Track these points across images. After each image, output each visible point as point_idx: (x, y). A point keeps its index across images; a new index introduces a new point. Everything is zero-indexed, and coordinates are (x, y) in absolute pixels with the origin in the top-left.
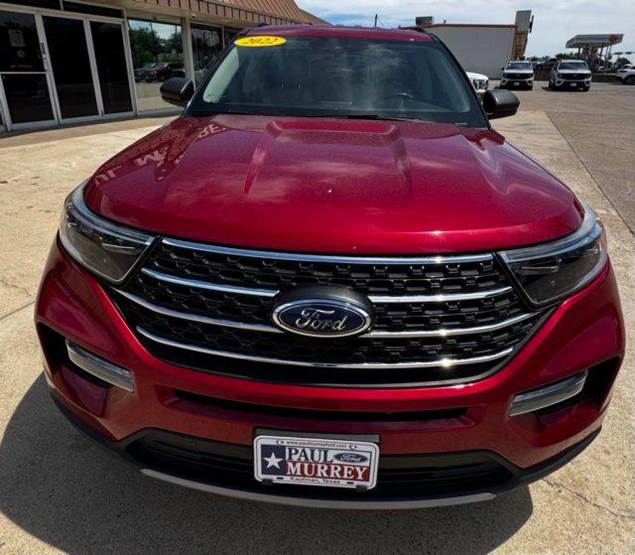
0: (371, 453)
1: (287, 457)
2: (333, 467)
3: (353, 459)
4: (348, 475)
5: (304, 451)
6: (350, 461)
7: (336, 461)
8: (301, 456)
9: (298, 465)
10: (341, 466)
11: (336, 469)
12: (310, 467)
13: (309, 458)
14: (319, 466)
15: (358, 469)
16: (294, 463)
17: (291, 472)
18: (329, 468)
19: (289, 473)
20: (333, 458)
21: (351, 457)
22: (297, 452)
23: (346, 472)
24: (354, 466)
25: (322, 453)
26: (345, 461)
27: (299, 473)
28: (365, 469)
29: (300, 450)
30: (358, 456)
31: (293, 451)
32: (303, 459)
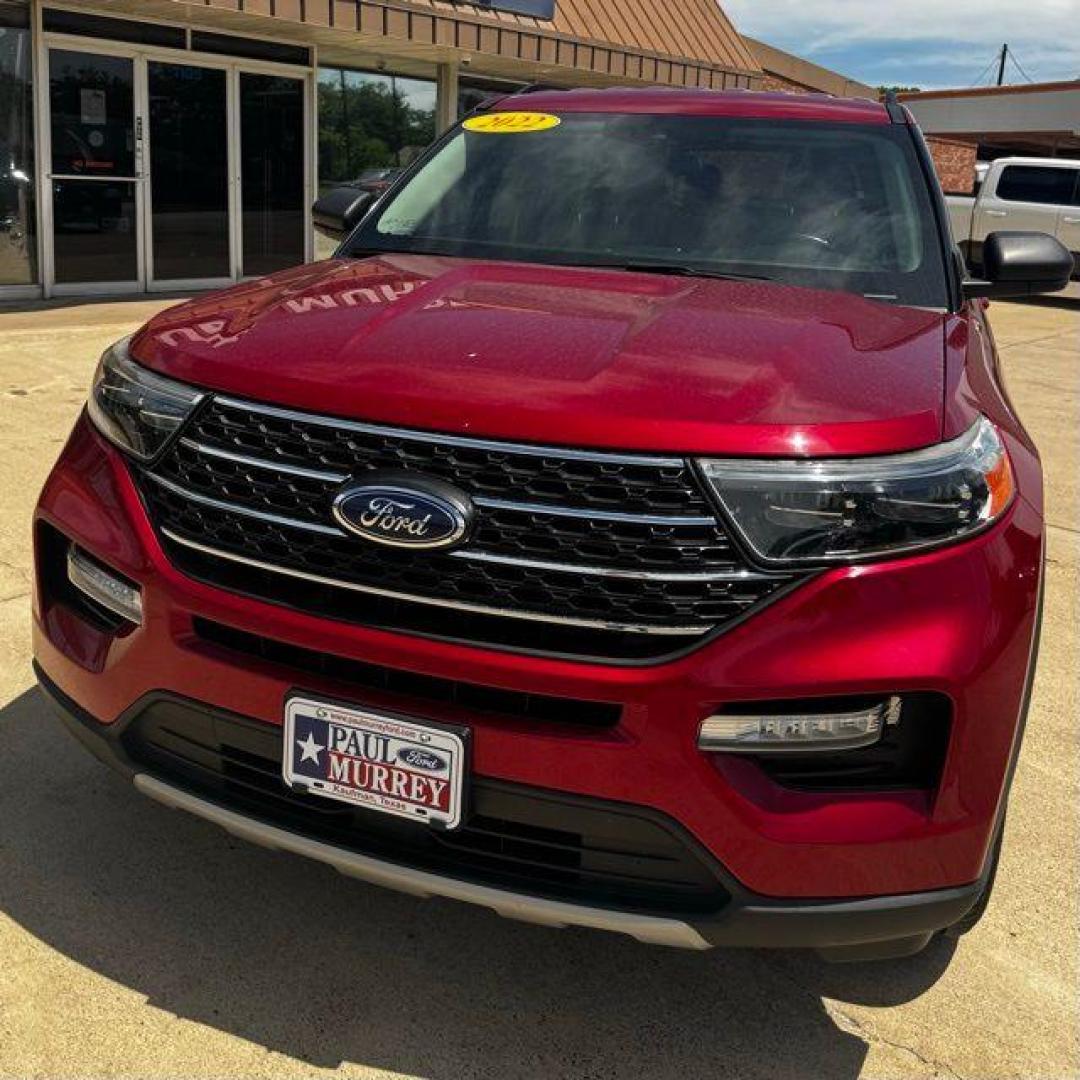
0: (451, 752)
1: (330, 745)
2: (395, 773)
3: (425, 762)
4: (419, 795)
5: (354, 735)
6: (420, 766)
7: (400, 764)
8: (350, 745)
9: (346, 762)
10: (408, 773)
11: (400, 778)
12: (362, 768)
13: (362, 752)
14: (376, 769)
15: (433, 783)
16: (340, 758)
17: (334, 775)
18: (390, 775)
19: (331, 777)
20: (395, 757)
21: (423, 758)
22: (344, 737)
23: (415, 788)
24: (427, 777)
25: (381, 742)
26: (413, 763)
27: (345, 779)
28: (443, 785)
29: (349, 732)
30: (432, 758)
31: (340, 735)
32: (352, 750)
